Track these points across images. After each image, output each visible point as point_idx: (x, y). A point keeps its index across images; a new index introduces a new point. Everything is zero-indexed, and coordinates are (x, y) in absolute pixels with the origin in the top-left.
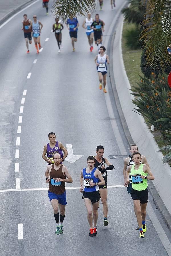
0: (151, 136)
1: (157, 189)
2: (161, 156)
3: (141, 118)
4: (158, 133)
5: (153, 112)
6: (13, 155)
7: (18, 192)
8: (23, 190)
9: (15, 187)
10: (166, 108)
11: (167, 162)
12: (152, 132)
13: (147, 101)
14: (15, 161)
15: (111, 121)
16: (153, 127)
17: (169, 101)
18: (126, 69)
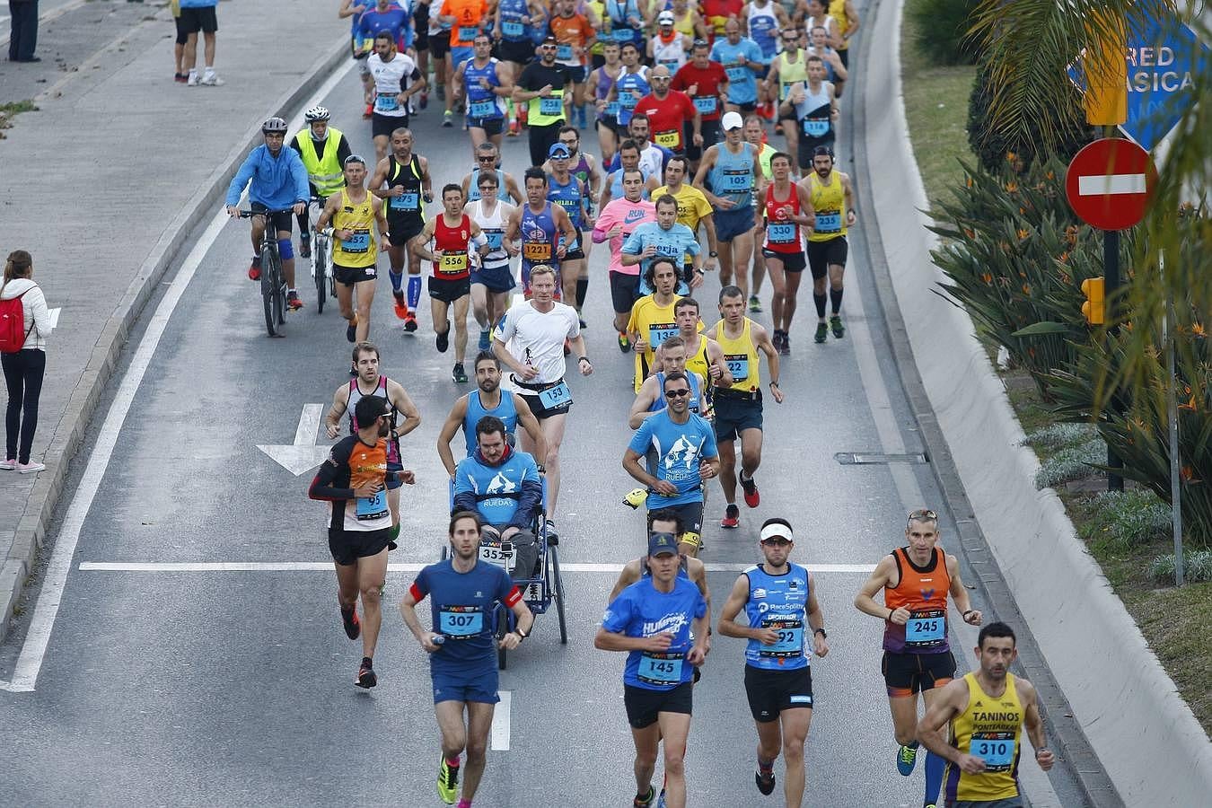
0: (995, 387)
1: (1010, 586)
2: (1030, 463)
3: (961, 320)
4: (1024, 377)
5: (1007, 297)
10: (1054, 288)
11: (1051, 485)
12: (999, 372)
13: (986, 259)
16: (1003, 355)
17: (1068, 262)
18: (913, 137)
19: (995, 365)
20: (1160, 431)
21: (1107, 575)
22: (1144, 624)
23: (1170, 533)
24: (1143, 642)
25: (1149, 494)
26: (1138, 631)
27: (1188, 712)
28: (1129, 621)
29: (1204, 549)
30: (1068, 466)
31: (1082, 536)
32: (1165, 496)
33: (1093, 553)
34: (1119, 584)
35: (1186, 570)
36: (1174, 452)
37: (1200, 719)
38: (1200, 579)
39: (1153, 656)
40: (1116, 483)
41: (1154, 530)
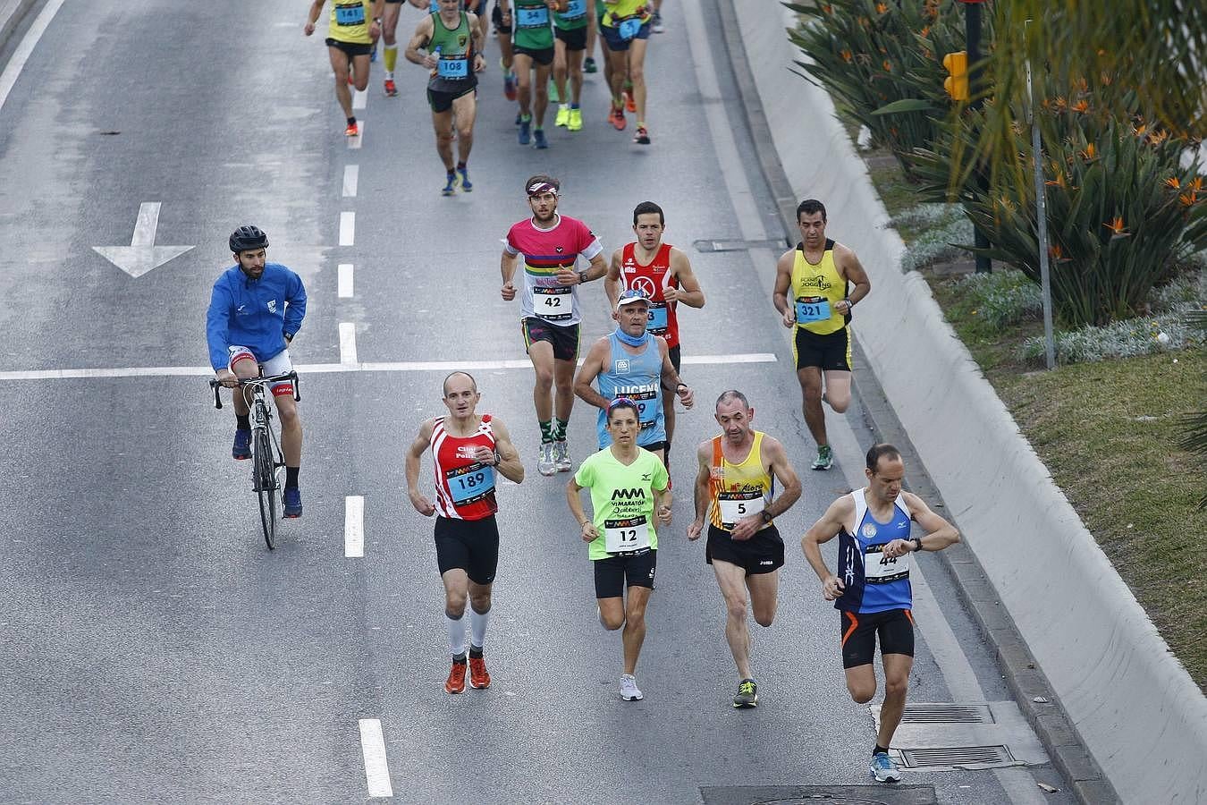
0: (858, 168)
1: (877, 373)
2: (895, 245)
3: (820, 99)
4: (887, 157)
5: (867, 74)
6: (331, 234)
7: (349, 376)
8: (367, 367)
9: (335, 356)
10: (916, 64)
11: (918, 268)
12: (861, 152)
13: (845, 35)
14: (337, 255)
15: (707, 107)
16: (865, 135)
17: (929, 36)
19: (856, 145)
20: (1027, 209)
21: (977, 359)
22: (1016, 409)
23: (1040, 315)
24: (1015, 428)
25: (1017, 274)
26: (1009, 417)
27: (1062, 497)
28: (1000, 407)
29: (1075, 330)
30: (934, 248)
31: (950, 320)
32: (1034, 276)
33: (962, 337)
34: (988, 369)
35: (1057, 352)
36: (1043, 231)
37: (1074, 504)
38: (1072, 360)
39: (1025, 441)
40: (984, 264)
41: (1024, 312)
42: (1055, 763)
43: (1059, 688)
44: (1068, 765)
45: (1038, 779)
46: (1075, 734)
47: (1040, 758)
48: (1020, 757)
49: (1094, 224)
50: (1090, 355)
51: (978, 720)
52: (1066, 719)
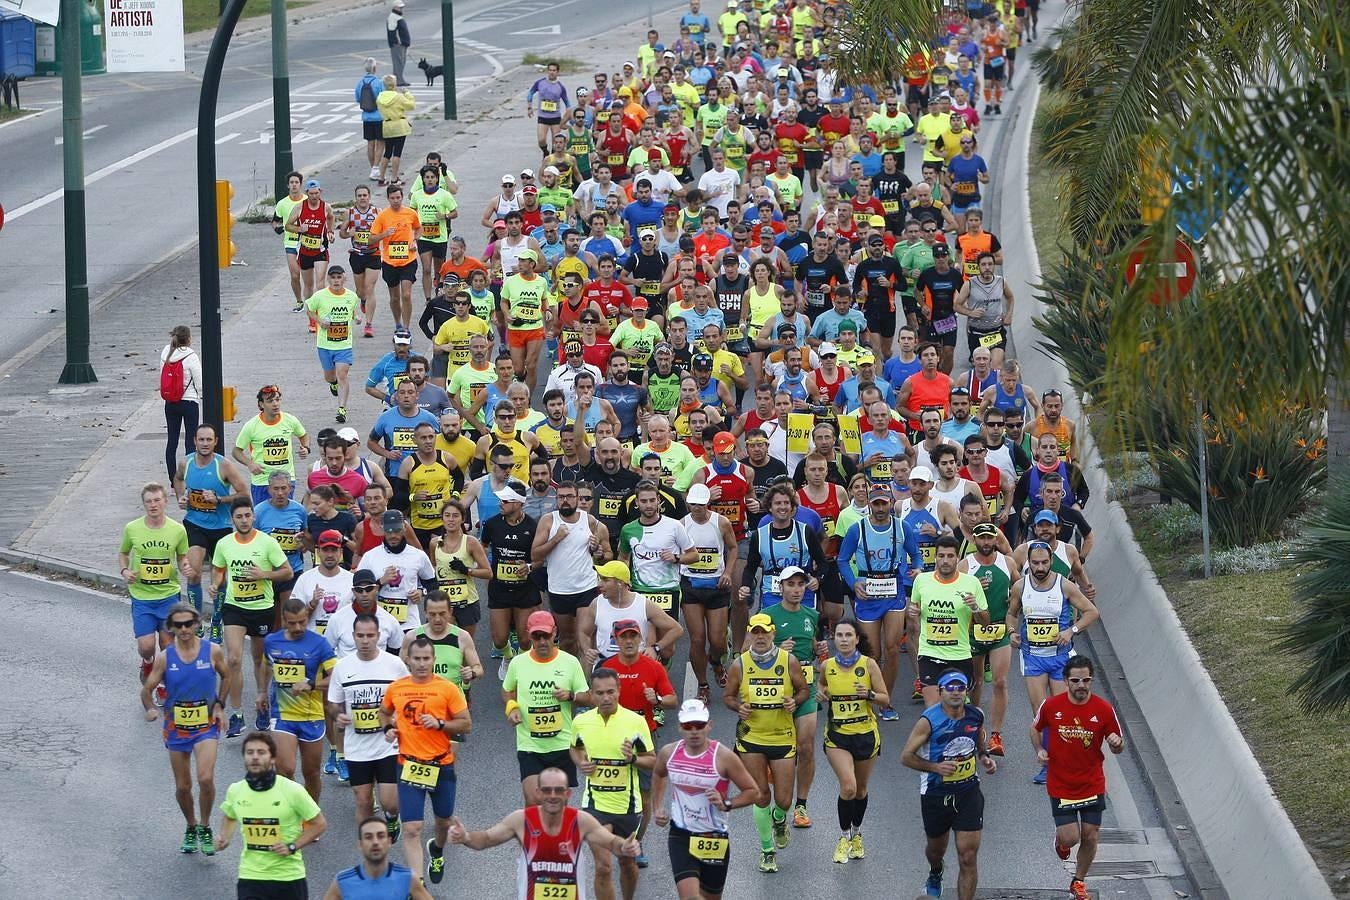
2: (1103, 481)
4: (1101, 414)
5: (1089, 354)
11: (1118, 499)
12: (1085, 410)
13: (1074, 323)
16: (1087, 397)
18: (1033, 223)
19: (1082, 404)
20: (1194, 460)
21: (1156, 570)
22: (1179, 608)
23: (1201, 538)
24: (1178, 622)
25: (1187, 506)
26: (1174, 614)
27: (1207, 677)
28: (1169, 605)
29: (1226, 550)
30: (1129, 484)
31: (1138, 539)
32: (1196, 508)
33: (1145, 552)
34: (1162, 577)
35: (1212, 566)
36: (1203, 477)
37: (1215, 682)
38: (1223, 572)
39: (1184, 633)
40: (1166, 499)
41: (1191, 535)
42: (1189, 876)
43: (1195, 818)
44: (1197, 877)
45: (1175, 888)
46: (1205, 855)
47: (1178, 872)
48: (1164, 870)
49: (1242, 474)
50: (1236, 569)
51: (1136, 842)
52: (1199, 842)
